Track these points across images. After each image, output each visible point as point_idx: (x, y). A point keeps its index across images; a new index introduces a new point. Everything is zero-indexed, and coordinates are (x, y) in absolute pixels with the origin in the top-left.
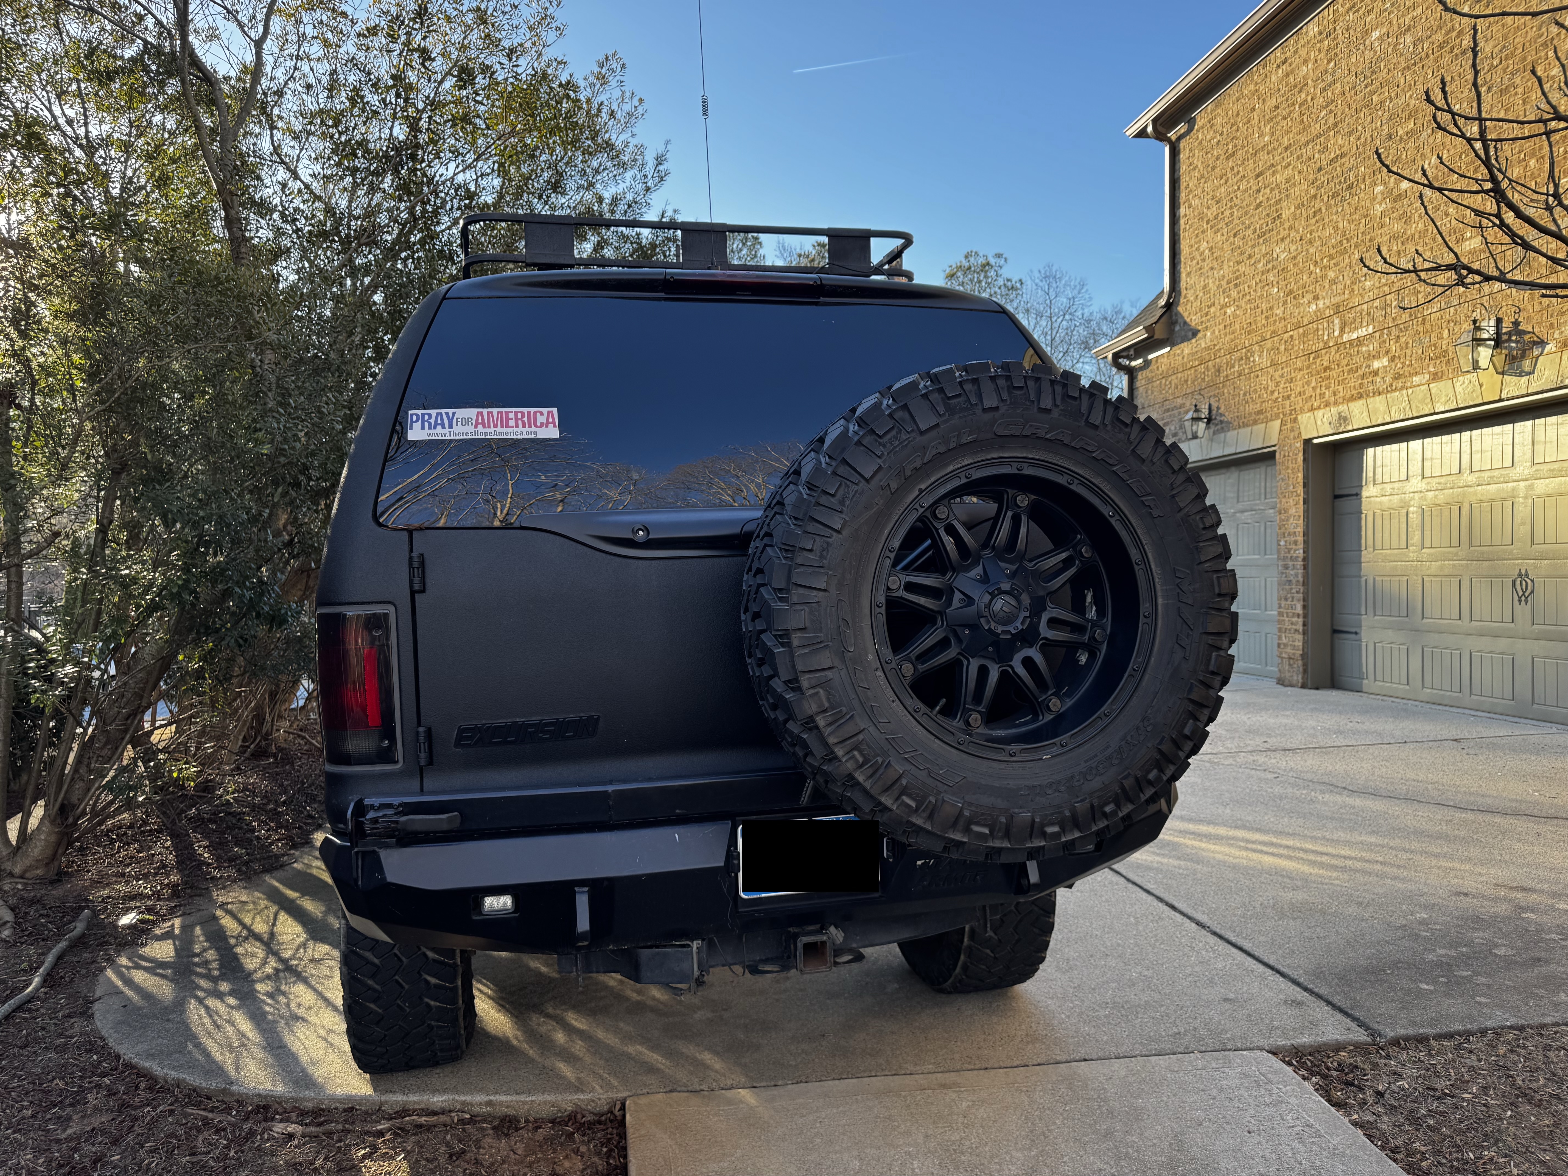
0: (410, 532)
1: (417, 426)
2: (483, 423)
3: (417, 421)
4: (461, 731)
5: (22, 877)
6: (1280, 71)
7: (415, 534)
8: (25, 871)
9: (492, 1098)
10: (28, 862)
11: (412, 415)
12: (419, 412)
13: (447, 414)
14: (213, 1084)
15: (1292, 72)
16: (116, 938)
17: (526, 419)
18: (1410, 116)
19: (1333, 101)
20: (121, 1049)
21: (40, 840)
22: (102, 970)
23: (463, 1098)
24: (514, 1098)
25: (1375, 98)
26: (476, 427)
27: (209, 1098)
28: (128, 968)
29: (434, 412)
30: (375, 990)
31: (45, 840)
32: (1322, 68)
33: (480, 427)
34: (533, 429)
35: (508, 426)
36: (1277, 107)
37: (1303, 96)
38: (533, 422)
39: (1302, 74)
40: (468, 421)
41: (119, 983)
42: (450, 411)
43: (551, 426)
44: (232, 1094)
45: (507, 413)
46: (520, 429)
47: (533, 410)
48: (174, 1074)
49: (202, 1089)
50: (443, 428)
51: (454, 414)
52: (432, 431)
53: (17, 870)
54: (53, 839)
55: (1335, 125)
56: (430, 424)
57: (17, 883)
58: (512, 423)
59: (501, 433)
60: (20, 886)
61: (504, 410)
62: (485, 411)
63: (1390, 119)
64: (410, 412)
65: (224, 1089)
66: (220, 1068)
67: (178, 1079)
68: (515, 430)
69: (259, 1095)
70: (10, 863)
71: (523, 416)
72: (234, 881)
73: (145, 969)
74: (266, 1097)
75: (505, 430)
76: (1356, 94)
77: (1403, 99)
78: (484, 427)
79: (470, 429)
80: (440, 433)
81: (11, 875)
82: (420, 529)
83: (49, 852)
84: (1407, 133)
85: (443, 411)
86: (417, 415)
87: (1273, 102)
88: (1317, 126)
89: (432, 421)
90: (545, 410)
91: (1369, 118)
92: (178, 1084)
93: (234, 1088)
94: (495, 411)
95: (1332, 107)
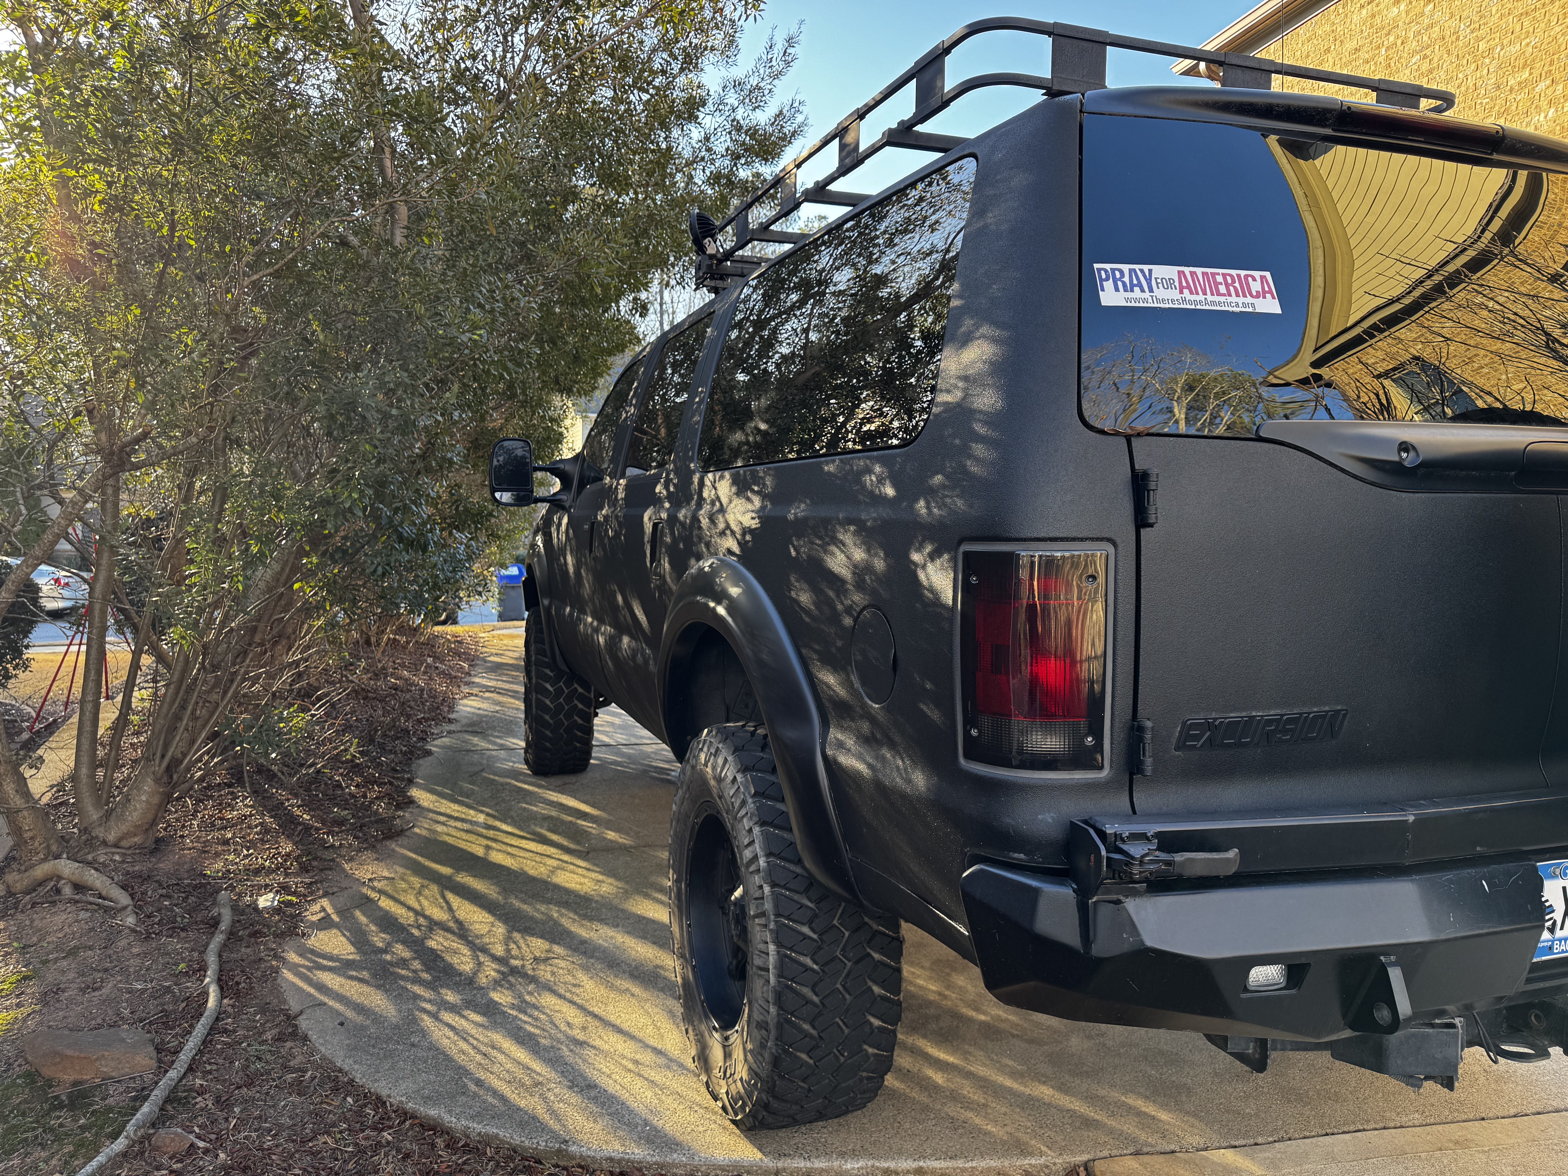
0: (1128, 438)
1: (1109, 285)
2: (1189, 287)
3: (1107, 279)
4: (1187, 728)
5: (116, 846)
6: (1364, 12)
7: (1135, 442)
8: (121, 839)
9: (921, 1164)
10: (124, 828)
11: (1099, 270)
12: (1108, 266)
13: (1142, 271)
14: (542, 1143)
15: (1379, 13)
16: (269, 927)
17: (1237, 285)
18: (1525, 65)
19: (1429, 46)
20: (382, 1088)
21: (140, 801)
22: (277, 971)
23: (886, 1165)
24: (950, 1164)
25: (1482, 46)
26: (1181, 292)
27: (539, 1162)
28: (309, 969)
29: (1125, 268)
30: (812, 1037)
31: (147, 802)
32: (1417, 11)
33: (1186, 291)
34: (1249, 300)
35: (1219, 294)
36: (1357, 50)
37: (1392, 39)
38: (1246, 290)
39: (1391, 16)
40: (1168, 284)
41: (312, 990)
42: (1146, 268)
43: (1268, 296)
44: (572, 1157)
45: (1213, 274)
46: (1234, 299)
47: (1243, 273)
48: (477, 1127)
49: (526, 1149)
50: (1143, 291)
51: (1150, 271)
52: (1129, 295)
53: (111, 837)
54: (156, 800)
55: (1431, 71)
56: (1124, 284)
57: (113, 853)
58: (1222, 289)
59: (1213, 303)
60: (117, 858)
61: (1209, 270)
62: (1187, 270)
63: (1500, 68)
64: (1096, 266)
65: (559, 1151)
66: (534, 1118)
67: (487, 1135)
68: (1229, 299)
69: (611, 1159)
70: (102, 829)
71: (1234, 281)
72: (359, 850)
73: (330, 969)
74: (619, 1161)
75: (1216, 298)
76: (1458, 39)
77: (1518, 46)
78: (1191, 293)
79: (1174, 294)
80: (1139, 298)
81: (105, 843)
82: (1139, 435)
83: (150, 816)
84: (1520, 83)
85: (1137, 267)
86: (1106, 271)
87: (1354, 44)
88: (1407, 72)
89: (1126, 279)
90: (1257, 274)
91: (1473, 66)
92: (487, 1140)
93: (573, 1148)
94: (1199, 271)
95: (1428, 52)
